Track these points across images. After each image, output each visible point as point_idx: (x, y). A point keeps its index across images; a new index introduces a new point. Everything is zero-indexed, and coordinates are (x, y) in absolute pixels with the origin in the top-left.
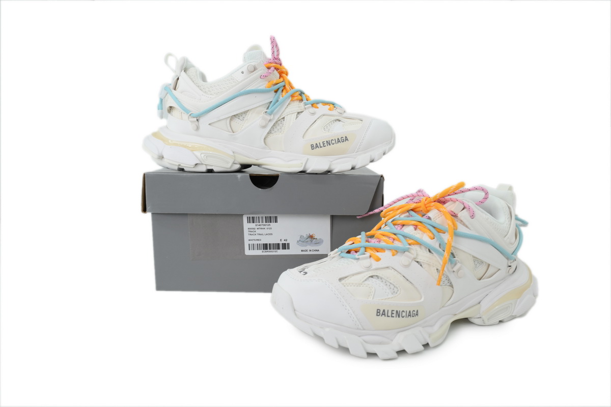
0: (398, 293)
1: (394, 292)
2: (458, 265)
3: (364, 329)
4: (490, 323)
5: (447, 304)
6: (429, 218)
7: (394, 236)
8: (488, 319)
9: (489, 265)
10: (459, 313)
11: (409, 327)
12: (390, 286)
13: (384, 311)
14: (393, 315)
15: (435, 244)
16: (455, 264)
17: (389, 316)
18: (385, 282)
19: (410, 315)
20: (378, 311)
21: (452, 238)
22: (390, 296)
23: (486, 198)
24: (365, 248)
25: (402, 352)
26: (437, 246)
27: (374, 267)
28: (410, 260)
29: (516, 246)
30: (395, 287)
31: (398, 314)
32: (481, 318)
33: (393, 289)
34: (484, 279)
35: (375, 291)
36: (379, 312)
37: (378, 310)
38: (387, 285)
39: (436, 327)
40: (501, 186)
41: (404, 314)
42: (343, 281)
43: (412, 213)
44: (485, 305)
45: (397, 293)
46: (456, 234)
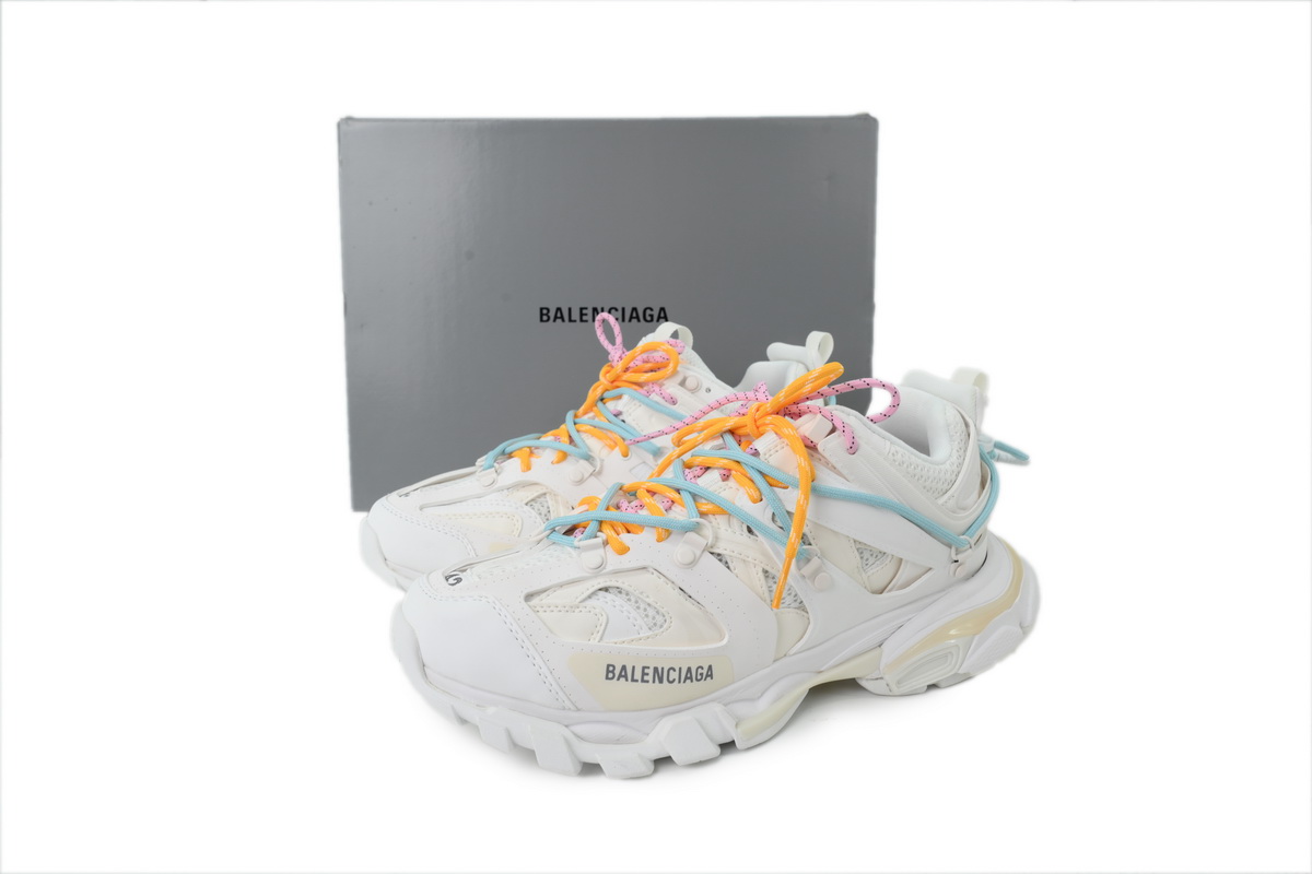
0: (665, 626)
1: (655, 624)
2: (815, 562)
3: (578, 710)
4: (905, 689)
5: (792, 652)
6: (756, 454)
7: (675, 495)
8: (899, 683)
9: (901, 560)
10: (828, 670)
11: (690, 704)
12: (645, 610)
13: (624, 668)
14: (646, 678)
15: (760, 513)
16: (808, 561)
17: (637, 681)
18: (637, 602)
19: (691, 678)
20: (610, 669)
21: (806, 499)
22: (645, 633)
23: (895, 406)
24: (601, 522)
25: (663, 762)
26: (766, 519)
27: (609, 568)
28: (698, 553)
29: (977, 513)
30: (658, 612)
31: (659, 675)
32: (881, 678)
33: (654, 618)
34: (890, 591)
35: (607, 623)
36: (613, 672)
37: (608, 666)
38: (638, 608)
39: (763, 703)
40: (961, 374)
41: (674, 675)
42: (535, 601)
43: (729, 439)
44: (891, 651)
45: (661, 626)
46: (816, 492)
